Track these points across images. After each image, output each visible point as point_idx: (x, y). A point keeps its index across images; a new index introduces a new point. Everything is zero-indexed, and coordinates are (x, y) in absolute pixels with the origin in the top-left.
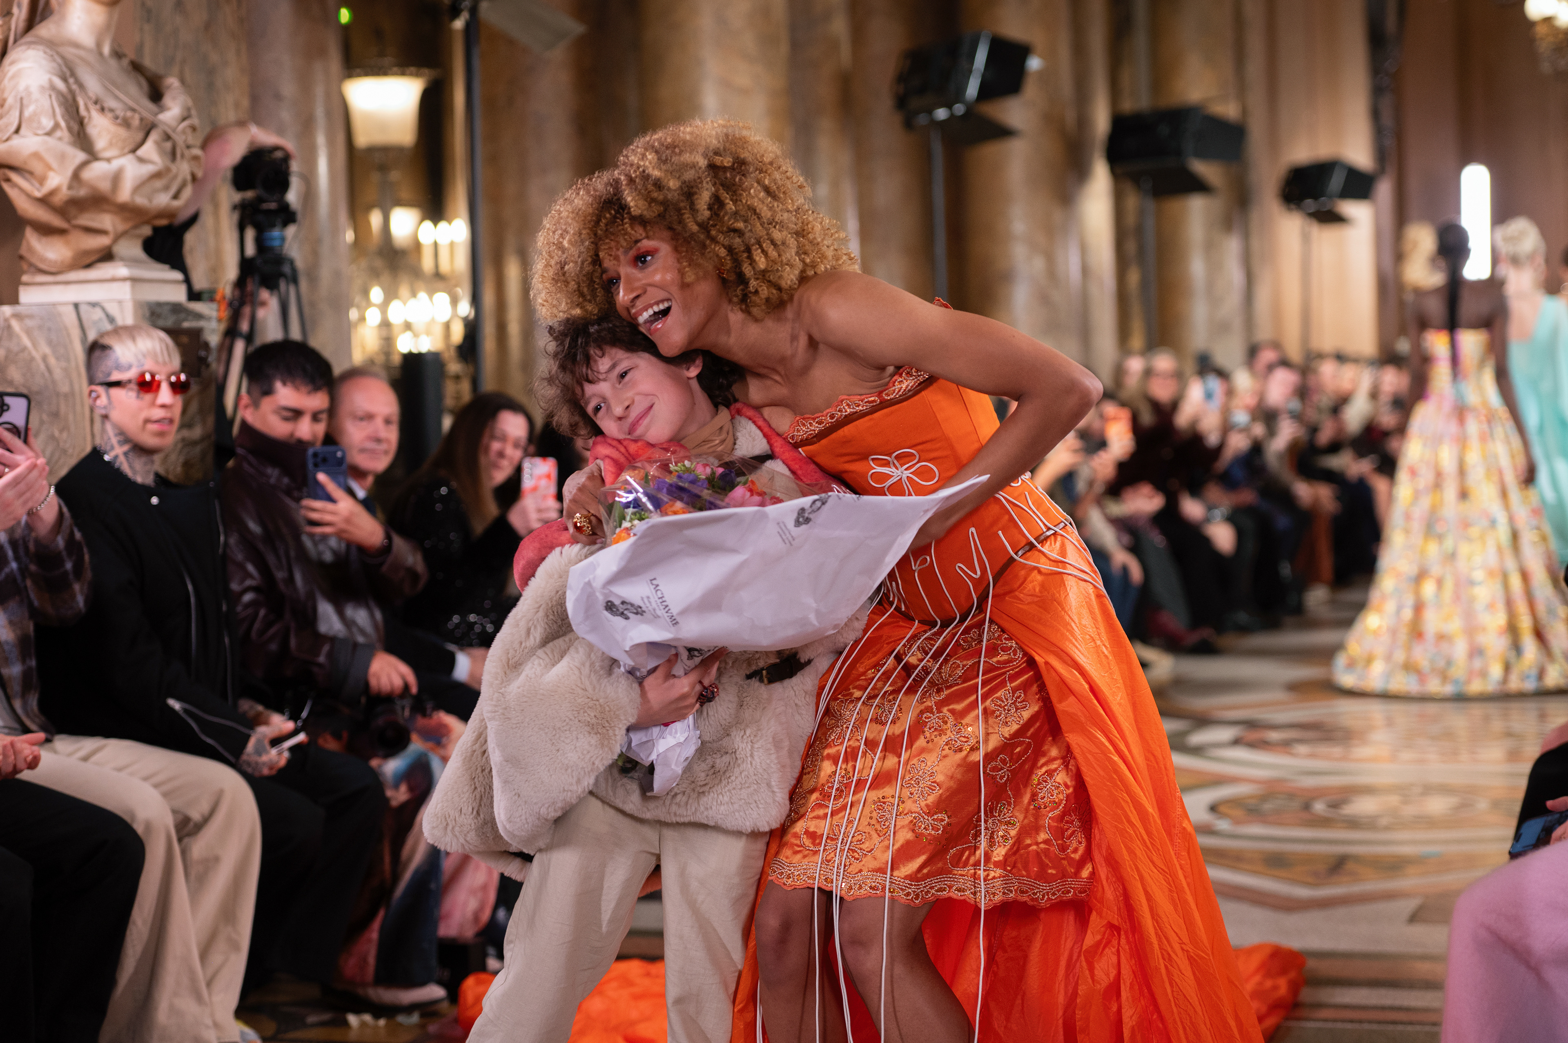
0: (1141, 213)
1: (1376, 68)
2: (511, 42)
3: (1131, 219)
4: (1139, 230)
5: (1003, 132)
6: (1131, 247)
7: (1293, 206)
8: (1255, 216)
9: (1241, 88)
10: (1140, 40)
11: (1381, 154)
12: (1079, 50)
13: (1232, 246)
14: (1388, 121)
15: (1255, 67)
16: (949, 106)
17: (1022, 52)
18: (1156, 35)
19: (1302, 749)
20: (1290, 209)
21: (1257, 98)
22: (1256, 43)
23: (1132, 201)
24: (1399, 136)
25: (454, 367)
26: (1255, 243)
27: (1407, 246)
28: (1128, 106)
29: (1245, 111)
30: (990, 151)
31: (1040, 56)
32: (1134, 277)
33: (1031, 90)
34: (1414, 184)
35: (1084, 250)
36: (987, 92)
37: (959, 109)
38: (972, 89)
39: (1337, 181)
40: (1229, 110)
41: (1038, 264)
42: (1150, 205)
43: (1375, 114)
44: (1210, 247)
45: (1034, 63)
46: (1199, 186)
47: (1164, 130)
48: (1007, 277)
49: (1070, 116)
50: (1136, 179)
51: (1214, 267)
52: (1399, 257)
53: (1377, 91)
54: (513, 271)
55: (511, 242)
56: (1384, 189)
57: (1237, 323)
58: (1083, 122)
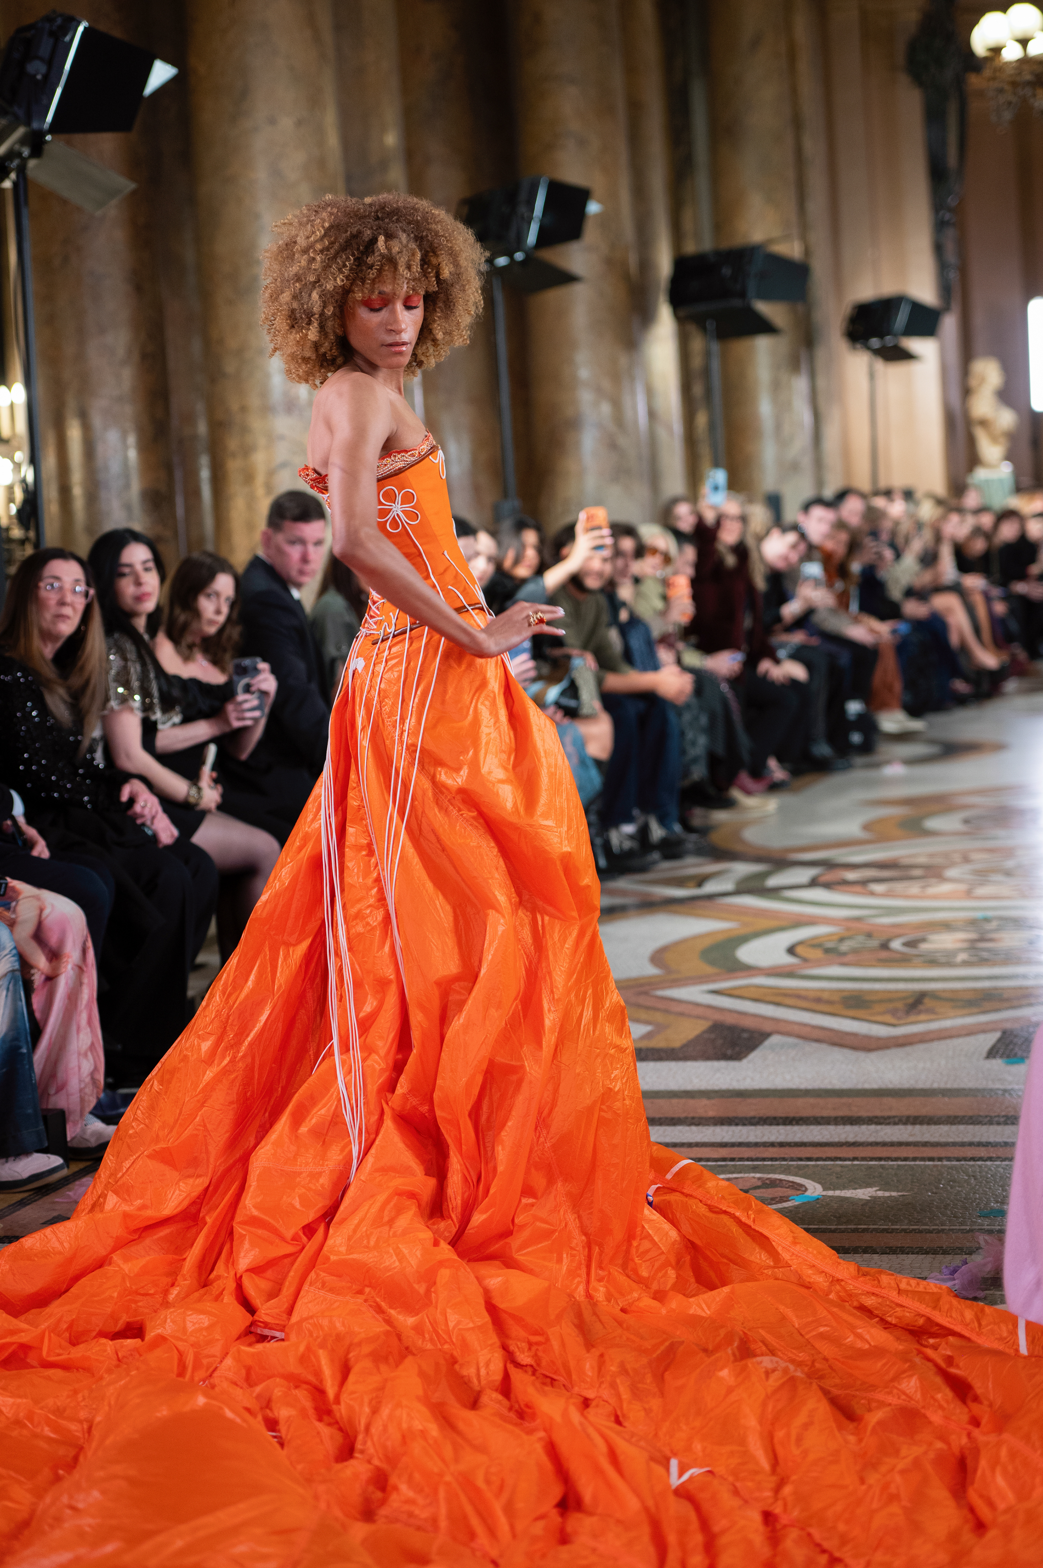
0: (708, 354)
1: (938, 204)
2: (64, 202)
3: (697, 362)
4: (706, 372)
5: (567, 278)
6: (698, 390)
7: (858, 346)
8: (821, 354)
9: (804, 228)
10: (701, 181)
11: (945, 289)
12: (640, 192)
13: (800, 385)
14: (951, 257)
15: (817, 205)
16: (511, 255)
17: (582, 196)
18: (716, 176)
19: (878, 888)
20: (854, 348)
21: (819, 237)
22: (817, 181)
23: (698, 344)
24: (963, 270)
25: (17, 533)
26: (821, 382)
27: (973, 382)
28: (690, 248)
29: (807, 252)
30: (553, 296)
31: (599, 201)
32: (702, 419)
33: (591, 233)
34: (979, 319)
35: (650, 392)
36: (546, 238)
37: (519, 256)
38: (532, 238)
39: (902, 318)
40: (792, 250)
41: (606, 408)
42: (715, 347)
43: (938, 249)
44: (776, 386)
45: (593, 208)
46: (765, 327)
47: (726, 271)
48: (574, 424)
49: (633, 260)
50: (700, 321)
51: (782, 407)
52: (967, 392)
53: (940, 226)
54: (74, 434)
55: (71, 404)
56: (949, 324)
57: (807, 462)
58: (646, 265)
